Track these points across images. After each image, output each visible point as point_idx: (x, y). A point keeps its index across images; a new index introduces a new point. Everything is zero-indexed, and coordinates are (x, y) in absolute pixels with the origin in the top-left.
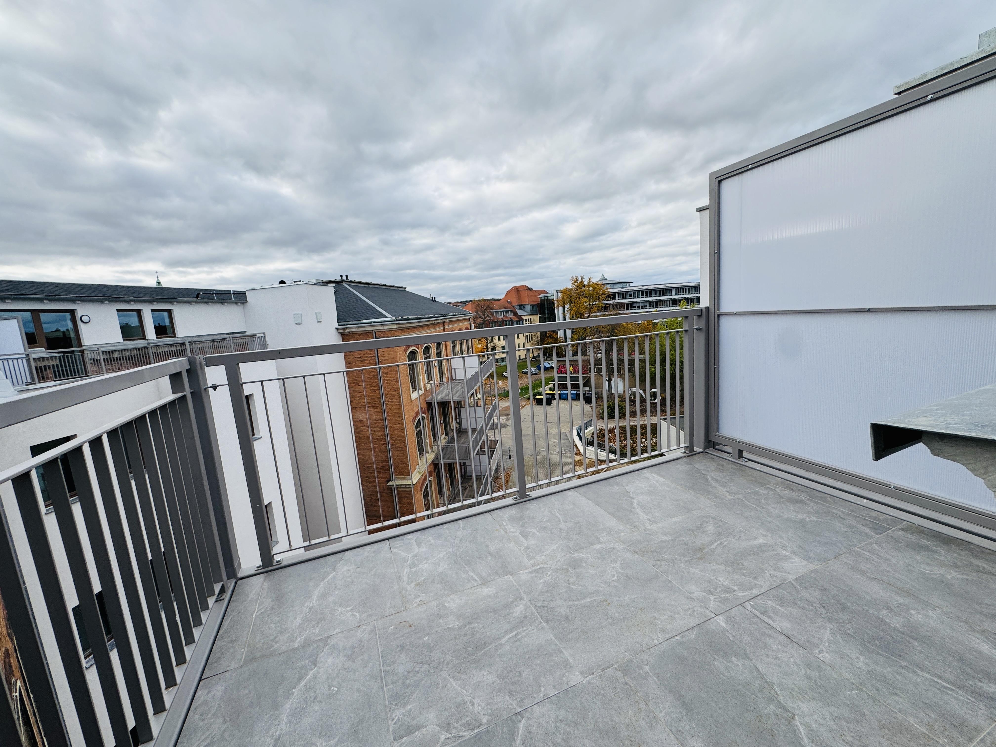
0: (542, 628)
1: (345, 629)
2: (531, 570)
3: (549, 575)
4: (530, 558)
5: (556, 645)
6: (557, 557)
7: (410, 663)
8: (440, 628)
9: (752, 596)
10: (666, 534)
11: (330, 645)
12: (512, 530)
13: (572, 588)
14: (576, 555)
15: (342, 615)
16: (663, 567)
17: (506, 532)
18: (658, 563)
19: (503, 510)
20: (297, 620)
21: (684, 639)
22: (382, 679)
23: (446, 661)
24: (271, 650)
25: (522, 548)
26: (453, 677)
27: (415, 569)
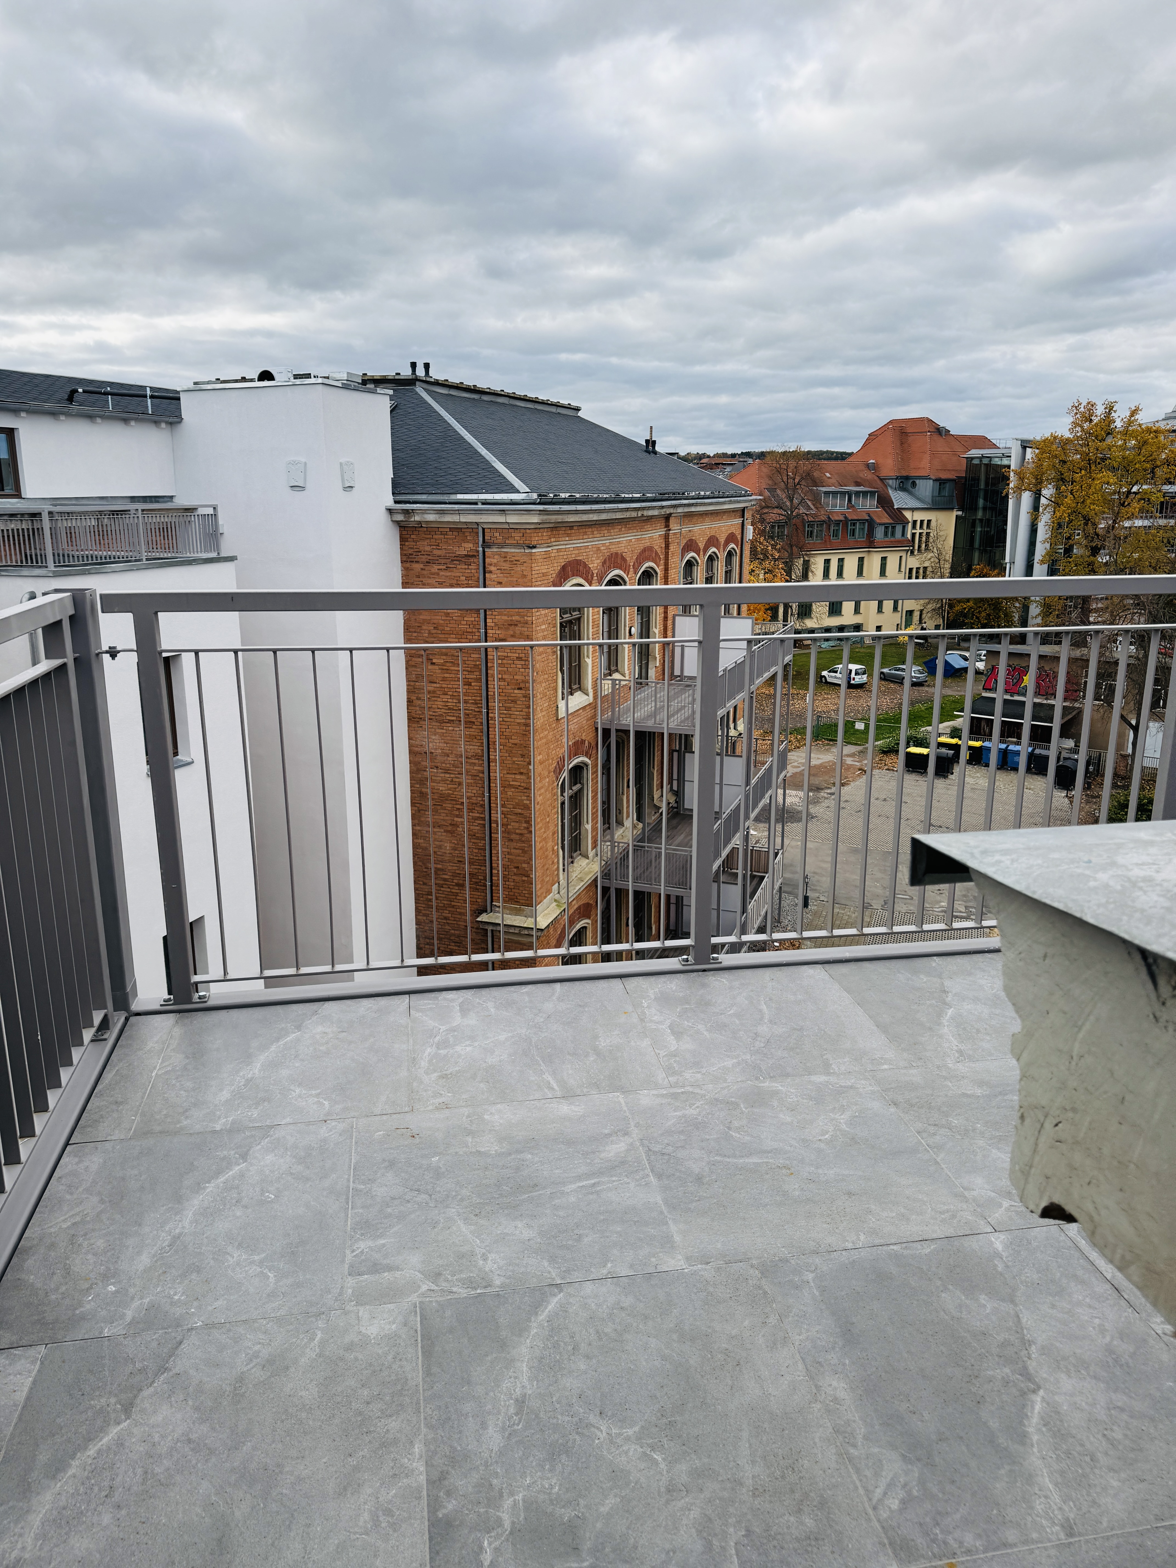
0: (646, 1184)
1: (302, 1121)
2: (665, 1092)
3: (698, 1107)
4: (670, 1071)
5: (662, 1213)
6: (725, 1081)
7: (399, 1187)
8: (464, 1149)
10: (978, 1084)
11: (273, 1138)
12: (655, 1018)
13: (732, 1136)
14: (767, 1084)
15: (299, 1099)
16: (937, 1137)
17: (642, 1020)
18: (932, 1129)
19: (652, 979)
20: (224, 1092)
21: (906, 1252)
22: (348, 1198)
23: (460, 1197)
24: (178, 1126)
25: (662, 1053)
26: (466, 1219)
27: (446, 1051)
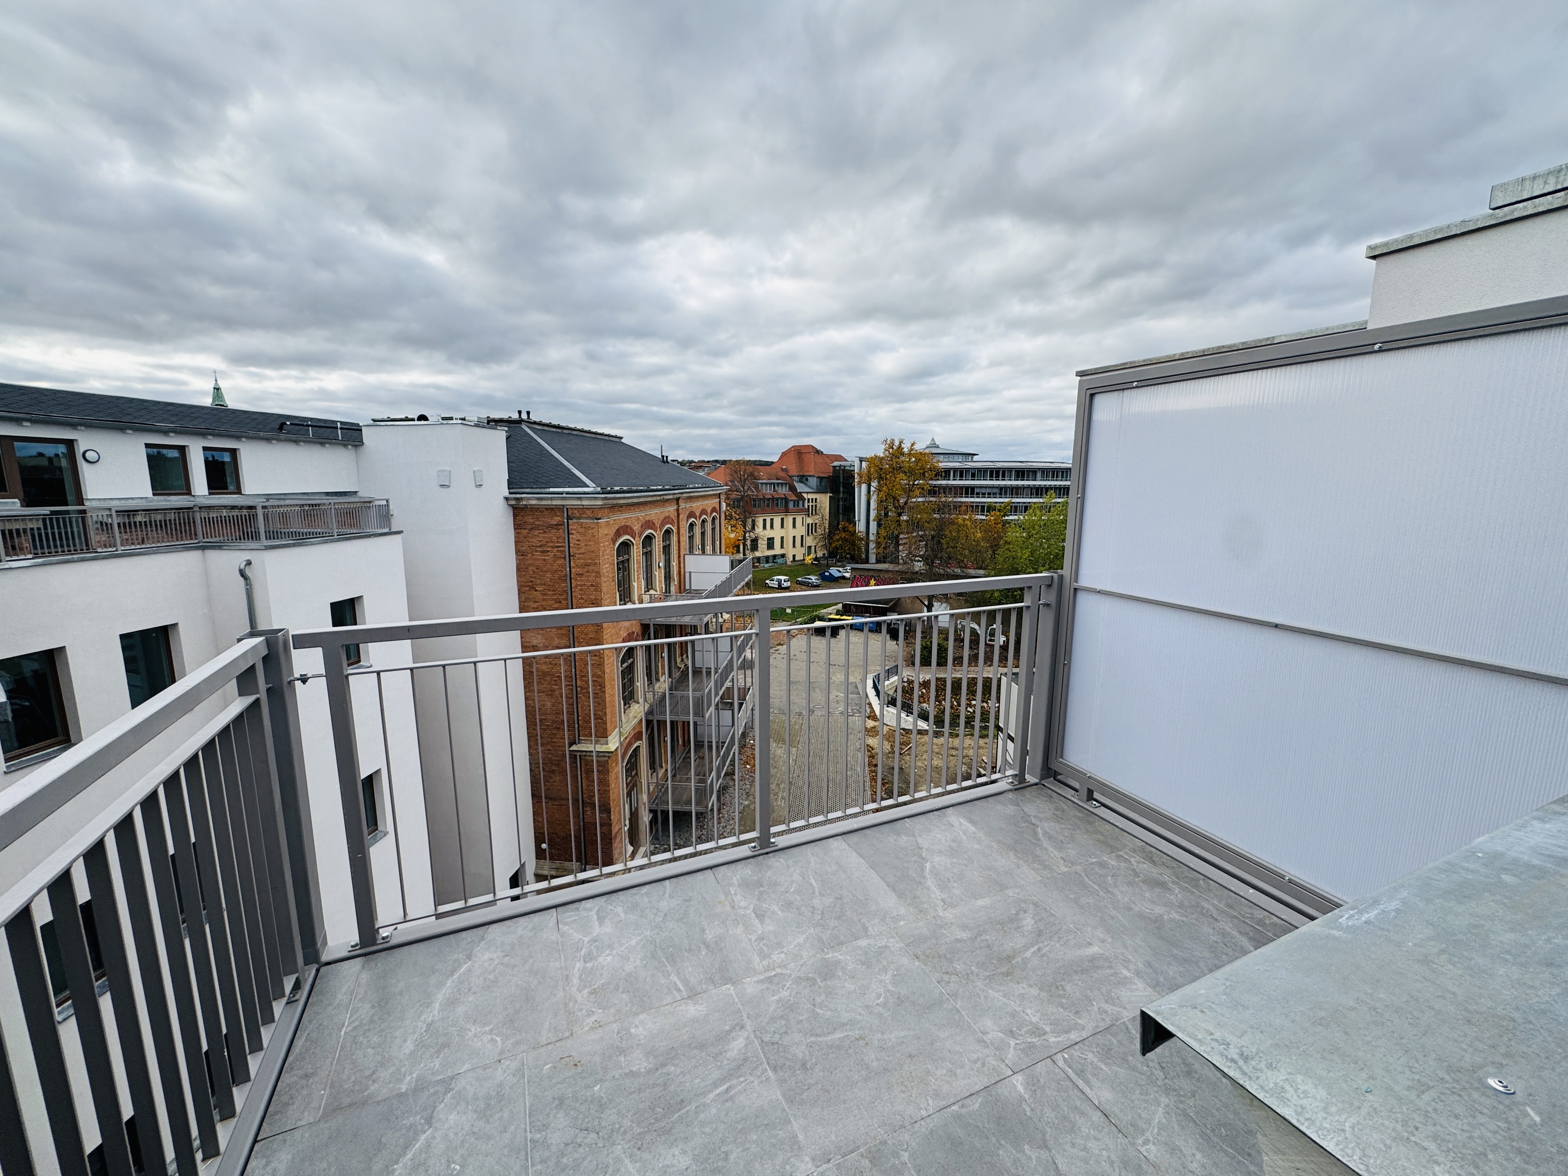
0: (767, 1079)
1: (479, 1065)
2: (762, 978)
3: (788, 988)
4: (763, 956)
5: (784, 1110)
6: (802, 957)
7: (570, 1129)
8: (620, 1071)
9: (1069, 1043)
10: (964, 927)
11: (454, 1091)
12: (742, 904)
13: (818, 1014)
14: (830, 955)
15: (475, 1040)
16: (952, 984)
17: (733, 907)
18: (946, 977)
19: (733, 866)
20: (408, 1043)
21: (964, 1111)
22: (527, 1154)
23: (623, 1129)
24: (366, 1093)
25: (754, 938)
26: (631, 1156)
27: (592, 963)
